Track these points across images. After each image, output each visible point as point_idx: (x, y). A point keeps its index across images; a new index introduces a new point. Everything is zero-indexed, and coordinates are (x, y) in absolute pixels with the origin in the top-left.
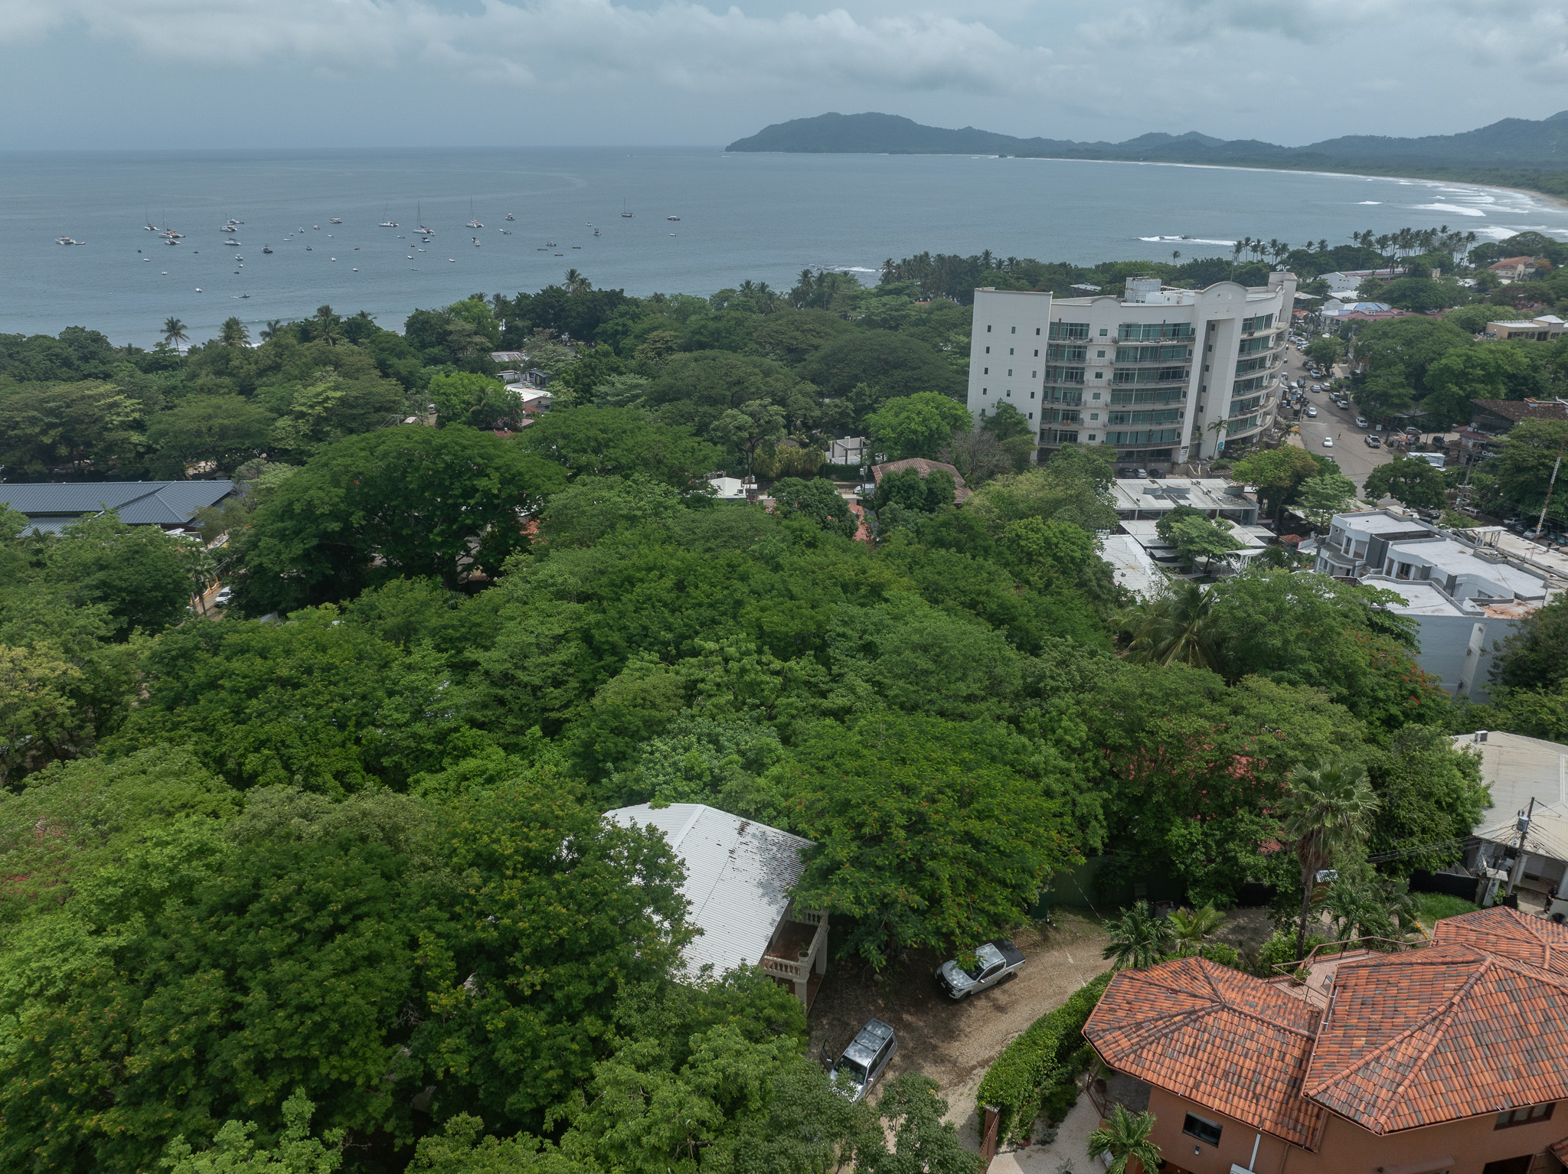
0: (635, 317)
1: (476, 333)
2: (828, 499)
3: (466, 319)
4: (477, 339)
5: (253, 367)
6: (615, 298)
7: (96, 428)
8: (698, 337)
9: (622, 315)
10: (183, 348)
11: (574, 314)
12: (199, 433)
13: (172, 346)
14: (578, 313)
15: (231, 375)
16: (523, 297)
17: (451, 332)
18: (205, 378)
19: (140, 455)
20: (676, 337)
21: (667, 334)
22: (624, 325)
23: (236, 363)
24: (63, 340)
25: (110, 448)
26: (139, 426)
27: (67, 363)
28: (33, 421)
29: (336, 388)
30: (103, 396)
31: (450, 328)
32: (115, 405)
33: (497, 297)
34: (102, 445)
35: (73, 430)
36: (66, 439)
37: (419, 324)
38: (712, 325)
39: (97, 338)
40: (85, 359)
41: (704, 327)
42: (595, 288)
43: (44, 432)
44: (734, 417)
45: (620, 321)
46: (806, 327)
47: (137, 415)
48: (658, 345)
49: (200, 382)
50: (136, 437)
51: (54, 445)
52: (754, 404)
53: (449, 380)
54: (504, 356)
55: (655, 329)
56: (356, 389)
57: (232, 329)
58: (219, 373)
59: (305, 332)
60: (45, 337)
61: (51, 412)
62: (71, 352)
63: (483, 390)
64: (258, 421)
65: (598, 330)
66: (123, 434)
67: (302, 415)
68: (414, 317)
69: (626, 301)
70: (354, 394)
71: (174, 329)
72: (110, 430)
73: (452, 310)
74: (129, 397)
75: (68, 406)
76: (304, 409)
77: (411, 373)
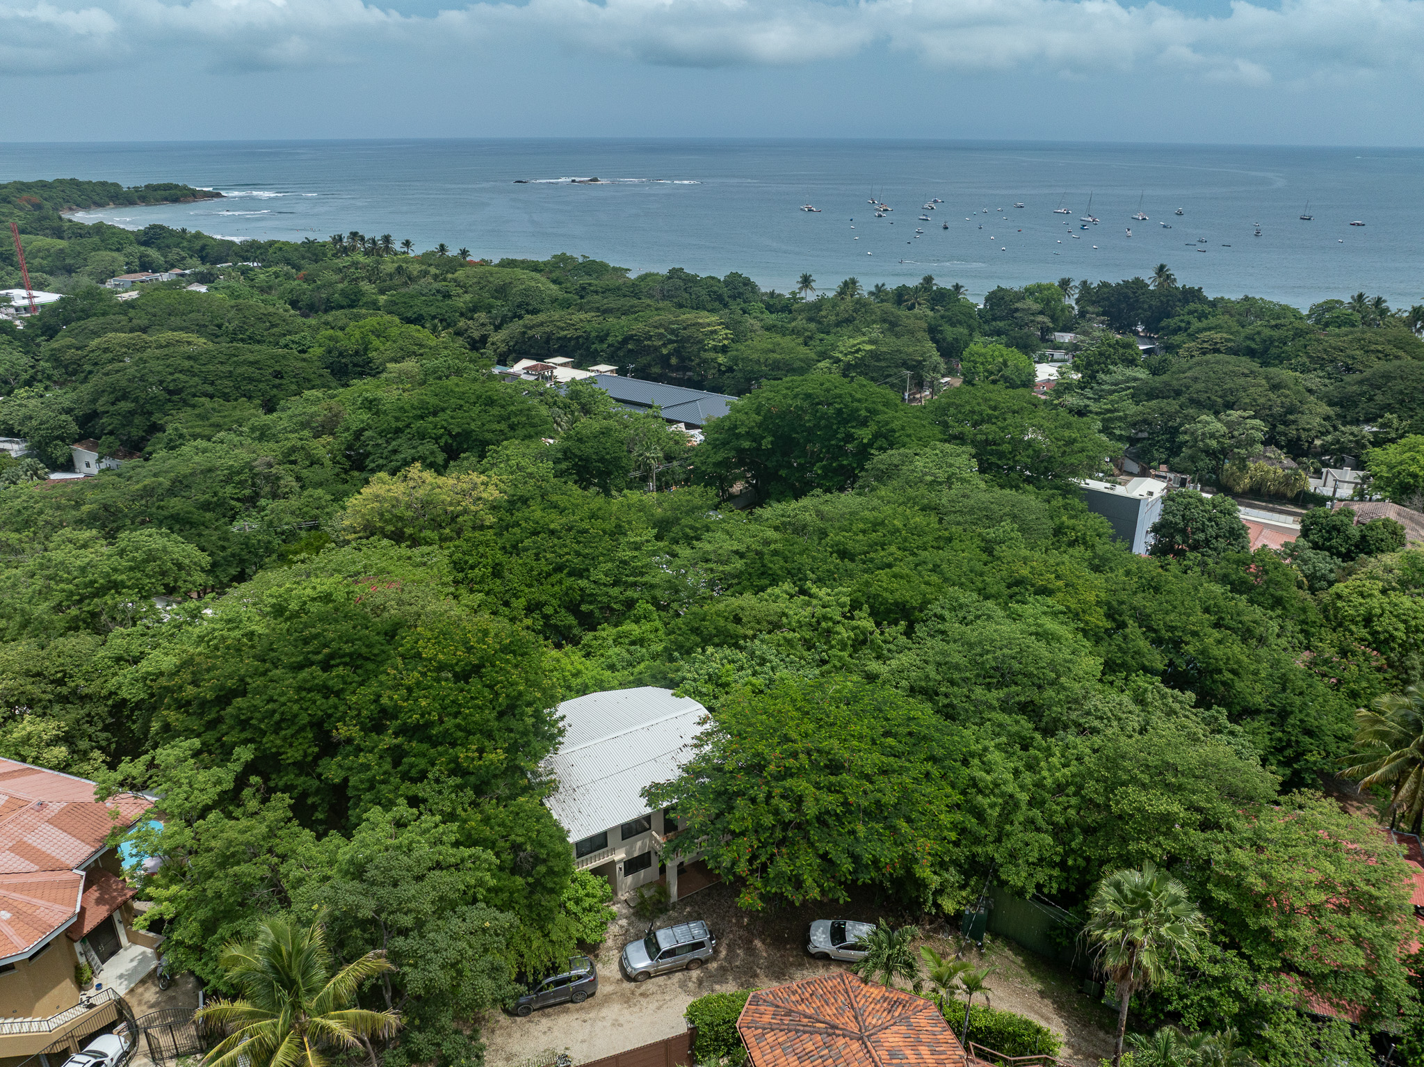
0: (1202, 316)
1: (1041, 313)
2: (1223, 521)
3: (1036, 300)
4: (1040, 318)
5: (833, 318)
6: (1192, 295)
7: (695, 348)
8: (1248, 343)
9: (1190, 313)
10: (810, 296)
11: (1146, 306)
12: (758, 362)
13: (803, 294)
14: (1150, 307)
15: (820, 323)
16: (1105, 285)
17: (1017, 310)
18: (800, 322)
19: (722, 373)
20: (1228, 340)
21: (1219, 335)
22: (1189, 323)
23: (823, 313)
24: (725, 281)
25: (705, 361)
26: (724, 350)
27: (720, 298)
28: (661, 336)
29: (871, 342)
30: (709, 325)
31: (1018, 305)
32: (715, 332)
33: (1085, 283)
34: (697, 361)
35: (683, 347)
36: (677, 352)
37: (997, 299)
38: (1267, 332)
39: (747, 282)
40: (734, 297)
41: (1259, 333)
42: (1179, 285)
43: (664, 345)
44: (1208, 423)
45: (1186, 318)
46: (1373, 347)
47: (726, 342)
48: (1205, 345)
49: (793, 324)
50: (721, 359)
51: (668, 356)
52: (1235, 414)
53: (983, 351)
54: (1067, 338)
55: (1209, 329)
56: (890, 344)
57: (849, 286)
58: (810, 320)
59: (901, 296)
60: (713, 278)
61: (673, 332)
62: (725, 292)
63: (1005, 363)
64: (801, 360)
65: (1163, 324)
66: (712, 355)
67: (838, 361)
68: (993, 292)
69: (1203, 300)
70: (885, 349)
71: (806, 281)
72: (705, 351)
73: (1027, 290)
74: (727, 328)
75: (685, 329)
76: (840, 356)
77: (956, 340)
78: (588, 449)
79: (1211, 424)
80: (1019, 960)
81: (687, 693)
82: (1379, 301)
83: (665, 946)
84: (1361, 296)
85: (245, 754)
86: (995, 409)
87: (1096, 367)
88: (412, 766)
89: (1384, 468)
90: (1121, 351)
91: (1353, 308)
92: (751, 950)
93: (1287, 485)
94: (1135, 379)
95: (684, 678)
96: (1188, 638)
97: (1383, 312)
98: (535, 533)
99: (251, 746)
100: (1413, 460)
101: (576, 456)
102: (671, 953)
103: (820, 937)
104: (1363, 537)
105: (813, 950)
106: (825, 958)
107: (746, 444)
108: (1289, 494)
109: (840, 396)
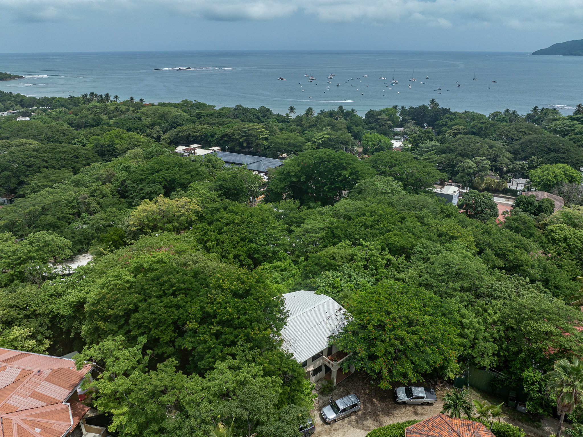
0: (452, 119)
1: (389, 120)
2: (488, 202)
3: (386, 114)
4: (388, 122)
5: (308, 124)
6: (446, 111)
7: (254, 139)
8: (473, 129)
9: (447, 118)
10: (294, 116)
11: (429, 116)
12: (282, 144)
13: (291, 115)
14: (430, 116)
15: (301, 126)
16: (411, 108)
17: (379, 119)
18: (294, 127)
19: (265, 149)
20: (464, 129)
21: (461, 127)
22: (446, 122)
23: (303, 122)
24: (259, 110)
25: (258, 145)
26: (266, 139)
27: (258, 117)
28: (239, 134)
29: (328, 134)
30: (259, 129)
31: (379, 117)
32: (262, 132)
33: (403, 107)
34: (255, 144)
35: (249, 138)
36: (246, 141)
37: (370, 115)
38: (480, 125)
39: (268, 111)
40: (263, 117)
41: (476, 126)
42: (440, 107)
43: (241, 138)
44: (468, 163)
45: (445, 120)
46: (521, 130)
47: (267, 136)
48: (456, 131)
49: (291, 127)
50: (265, 143)
51: (243, 142)
52: (478, 159)
53: (370, 136)
54: (398, 129)
55: (457, 124)
56: (335, 135)
57: (310, 111)
58: (298, 125)
59: (331, 114)
60: (254, 109)
61: (244, 132)
62: (260, 115)
63: (380, 141)
64: (300, 142)
65: (436, 123)
66: (261, 141)
67: (315, 142)
68: (368, 112)
69: (451, 113)
70: (333, 137)
71: (292, 109)
72: (258, 139)
73: (382, 111)
74: (266, 130)
75: (249, 130)
76: (315, 140)
77: (358, 132)
78: (229, 184)
79: (469, 163)
80: (479, 395)
81: (321, 292)
82: (514, 112)
83: (342, 407)
84: (508, 110)
85: (143, 340)
86: (396, 161)
87: (418, 141)
88: (226, 339)
89: (538, 178)
90: (427, 134)
91: (505, 115)
92: (373, 404)
93: (499, 186)
94: (435, 146)
95: (318, 286)
96: (508, 253)
97: (516, 116)
98: (227, 224)
99: (145, 336)
100: (548, 174)
101: (225, 188)
102: (344, 410)
103: (402, 395)
104: (540, 206)
105: (399, 401)
106: (404, 403)
107: (295, 180)
108: (500, 189)
109: (335, 158)
